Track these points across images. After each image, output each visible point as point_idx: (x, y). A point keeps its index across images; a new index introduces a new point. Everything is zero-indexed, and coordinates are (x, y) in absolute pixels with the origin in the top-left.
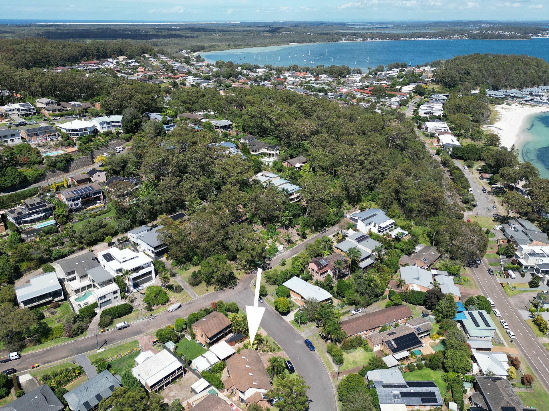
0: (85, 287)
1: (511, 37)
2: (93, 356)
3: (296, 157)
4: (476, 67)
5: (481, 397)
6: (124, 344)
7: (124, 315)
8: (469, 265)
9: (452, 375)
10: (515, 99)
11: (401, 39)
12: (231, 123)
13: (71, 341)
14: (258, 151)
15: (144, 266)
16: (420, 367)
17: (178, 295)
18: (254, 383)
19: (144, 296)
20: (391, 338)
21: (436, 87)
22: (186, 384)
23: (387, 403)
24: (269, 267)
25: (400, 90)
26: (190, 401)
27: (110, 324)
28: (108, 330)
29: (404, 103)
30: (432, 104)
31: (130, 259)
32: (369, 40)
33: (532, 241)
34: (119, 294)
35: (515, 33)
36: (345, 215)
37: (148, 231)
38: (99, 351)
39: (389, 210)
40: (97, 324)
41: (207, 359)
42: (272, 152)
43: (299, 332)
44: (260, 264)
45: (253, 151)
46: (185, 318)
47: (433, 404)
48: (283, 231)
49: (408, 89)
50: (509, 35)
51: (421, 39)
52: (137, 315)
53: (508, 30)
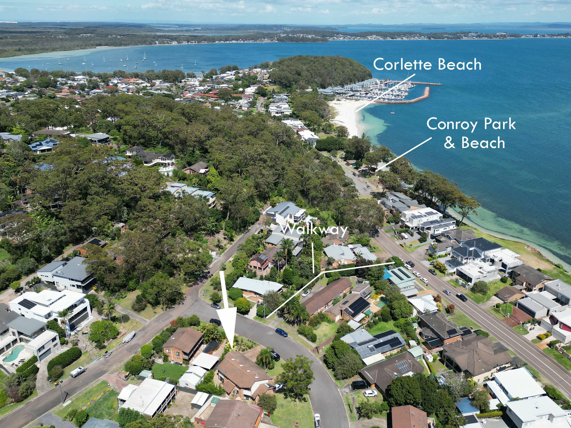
0: (9, 344)
1: (314, 40)
2: (61, 411)
3: (195, 163)
4: (304, 68)
5: (429, 330)
6: (92, 389)
7: (74, 360)
8: (373, 236)
9: (402, 321)
10: (341, 95)
11: (217, 42)
12: (107, 136)
13: (21, 406)
14: (151, 162)
15: (77, 304)
16: (375, 323)
17: (127, 324)
18: (256, 377)
19: (88, 335)
20: (347, 306)
21: (275, 88)
22: (182, 403)
23: (367, 357)
24: (210, 274)
25: (243, 92)
26: (197, 416)
27: (61, 375)
28: (62, 382)
29: (253, 104)
30: (278, 104)
31: (57, 300)
32: (185, 43)
33: (409, 207)
34: (58, 341)
35: (316, 36)
36: (261, 212)
37: (63, 265)
38: (65, 405)
39: (297, 201)
40: (46, 378)
41: (194, 373)
42: (167, 162)
43: (266, 325)
44: (200, 275)
45: (146, 163)
46: (149, 343)
47: (399, 346)
48: (210, 239)
49: (251, 90)
50: (311, 38)
51: (236, 42)
52: (88, 357)
53: (308, 33)
